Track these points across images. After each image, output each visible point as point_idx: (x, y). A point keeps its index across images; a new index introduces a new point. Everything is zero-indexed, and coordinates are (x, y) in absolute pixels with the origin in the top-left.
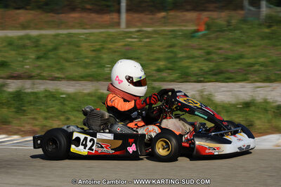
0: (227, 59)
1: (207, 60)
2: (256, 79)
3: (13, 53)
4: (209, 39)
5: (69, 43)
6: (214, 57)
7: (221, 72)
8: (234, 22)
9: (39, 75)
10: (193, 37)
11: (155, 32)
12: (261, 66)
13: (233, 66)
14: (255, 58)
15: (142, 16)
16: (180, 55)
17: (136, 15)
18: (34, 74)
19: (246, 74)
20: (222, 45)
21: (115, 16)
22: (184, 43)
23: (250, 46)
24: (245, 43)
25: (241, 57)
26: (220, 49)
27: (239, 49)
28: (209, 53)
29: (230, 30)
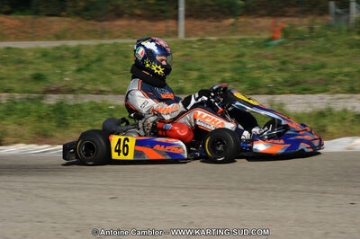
0: (305, 69)
1: (281, 70)
2: (338, 89)
3: (49, 65)
4: (287, 48)
5: (116, 53)
6: (291, 66)
7: (298, 83)
8: (317, 27)
9: (81, 89)
10: (267, 46)
11: (221, 41)
12: (345, 76)
13: (313, 77)
14: (340, 67)
15: (205, 23)
16: (250, 66)
17: (198, 23)
18: (75, 88)
19: (326, 85)
20: (301, 54)
21: (171, 23)
22: (256, 52)
23: (336, 56)
24: (330, 52)
25: (323, 66)
26: (298, 58)
27: (322, 59)
28: (284, 63)
29: (312, 38)
